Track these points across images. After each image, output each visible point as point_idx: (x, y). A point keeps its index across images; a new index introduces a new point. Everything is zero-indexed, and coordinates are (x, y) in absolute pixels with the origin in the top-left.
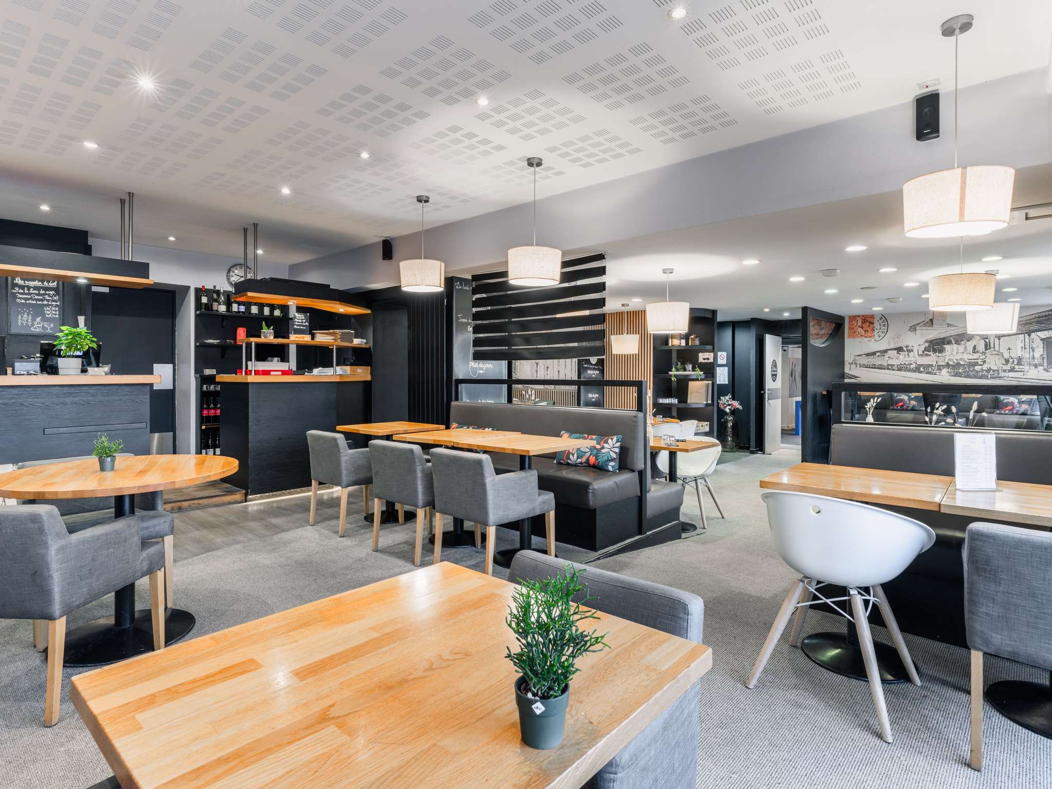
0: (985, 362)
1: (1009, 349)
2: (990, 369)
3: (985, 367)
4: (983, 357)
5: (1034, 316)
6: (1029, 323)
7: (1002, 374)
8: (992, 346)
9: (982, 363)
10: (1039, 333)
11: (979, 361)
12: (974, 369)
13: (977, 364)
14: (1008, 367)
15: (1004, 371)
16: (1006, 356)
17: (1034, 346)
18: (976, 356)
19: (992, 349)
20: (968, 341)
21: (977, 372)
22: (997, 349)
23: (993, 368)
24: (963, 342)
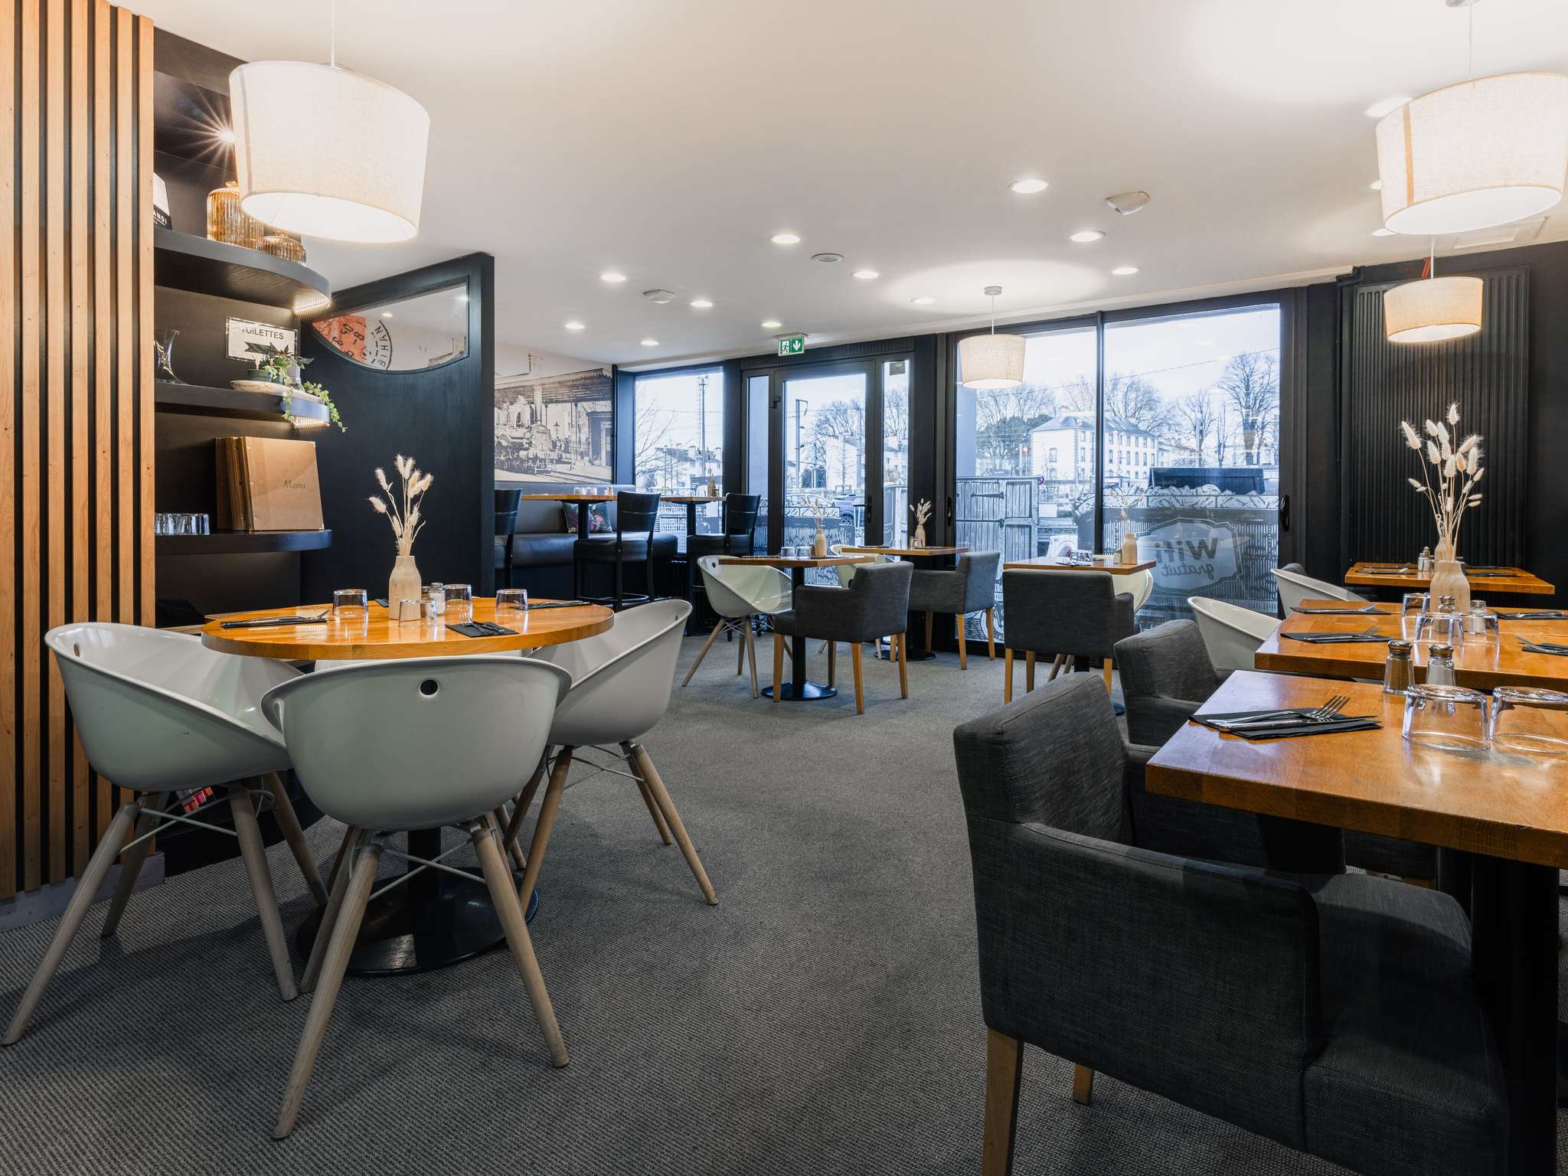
0: (530, 444)
1: (557, 425)
2: (536, 457)
3: (531, 453)
4: (528, 435)
5: (580, 376)
6: (575, 386)
7: (550, 467)
8: (539, 418)
9: (527, 446)
10: (585, 404)
11: (524, 441)
12: (518, 456)
13: (520, 447)
14: (554, 456)
15: (552, 461)
16: (554, 437)
17: (581, 423)
18: (520, 432)
19: (539, 423)
20: (512, 404)
21: (522, 461)
22: (544, 423)
23: (541, 455)
24: (505, 406)
